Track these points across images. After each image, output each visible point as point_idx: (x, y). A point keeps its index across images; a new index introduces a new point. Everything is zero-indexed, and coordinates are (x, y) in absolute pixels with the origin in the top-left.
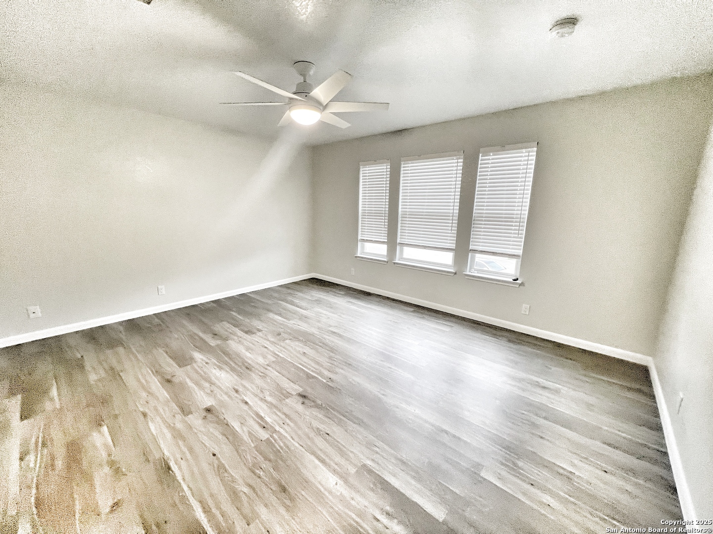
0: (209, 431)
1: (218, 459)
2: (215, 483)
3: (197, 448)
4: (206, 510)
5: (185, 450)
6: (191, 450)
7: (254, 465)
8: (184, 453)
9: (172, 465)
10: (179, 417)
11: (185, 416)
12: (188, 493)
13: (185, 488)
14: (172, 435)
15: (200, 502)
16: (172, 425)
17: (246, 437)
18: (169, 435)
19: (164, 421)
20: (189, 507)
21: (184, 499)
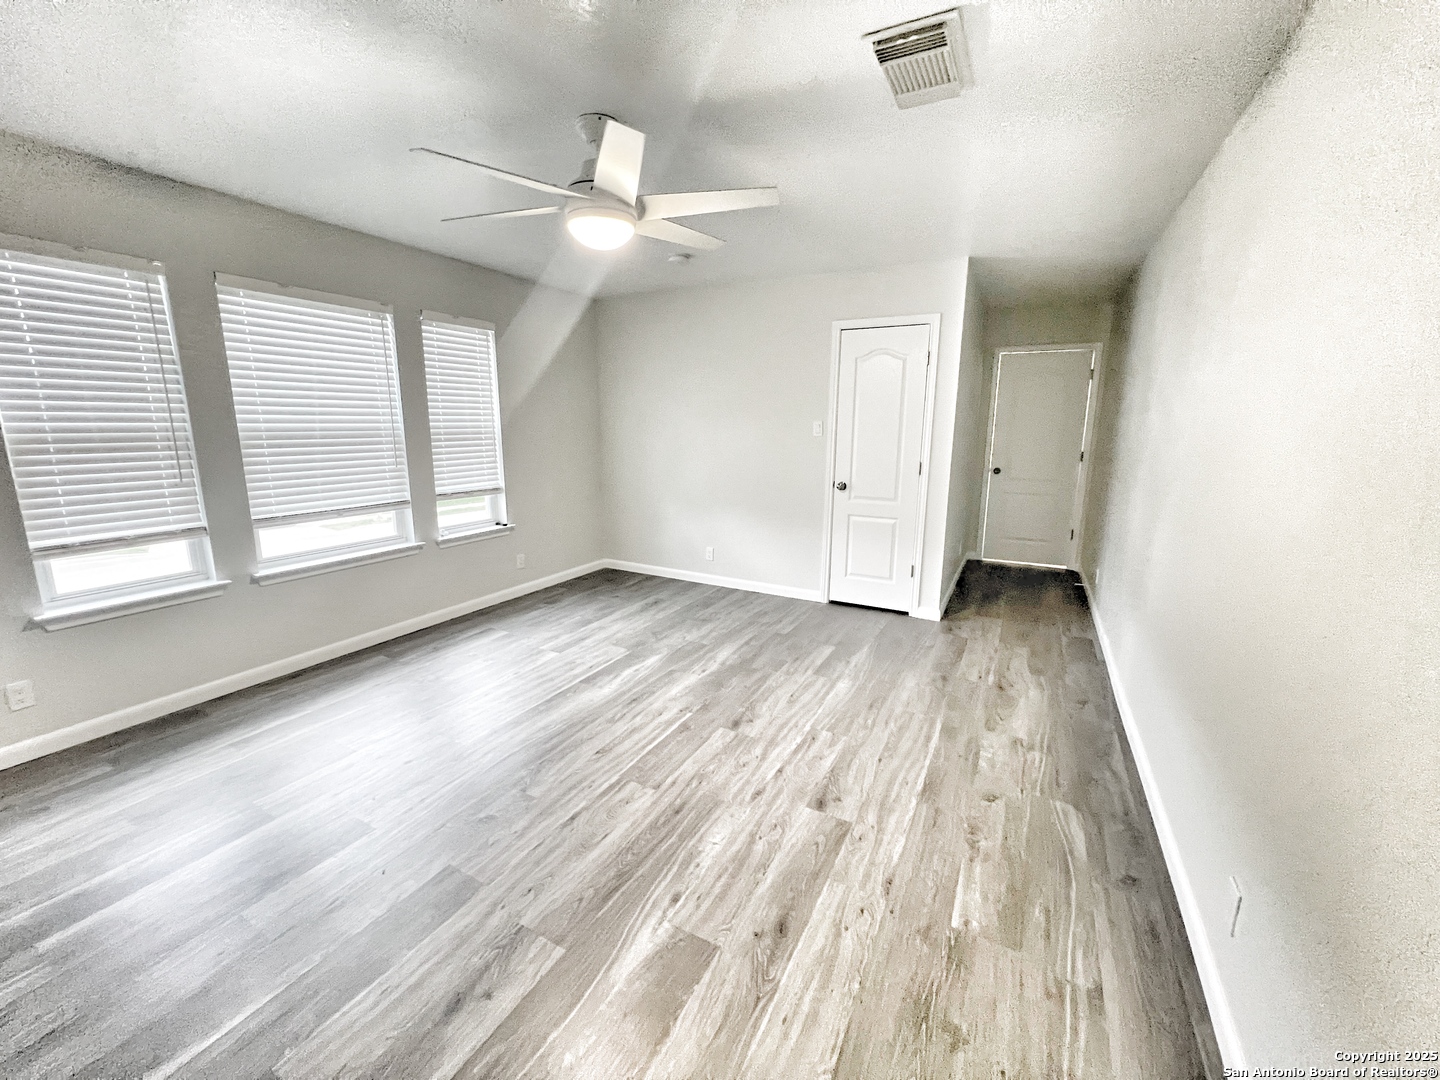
0: (854, 783)
1: (882, 754)
2: (905, 745)
3: (886, 776)
4: (928, 739)
5: (896, 788)
6: (891, 783)
7: (866, 727)
8: (901, 785)
9: (920, 787)
10: (857, 832)
11: (850, 824)
12: (930, 756)
13: (927, 762)
14: (889, 816)
15: (927, 746)
16: (876, 828)
17: (839, 747)
18: (893, 820)
19: (878, 842)
20: (937, 750)
21: (936, 756)
